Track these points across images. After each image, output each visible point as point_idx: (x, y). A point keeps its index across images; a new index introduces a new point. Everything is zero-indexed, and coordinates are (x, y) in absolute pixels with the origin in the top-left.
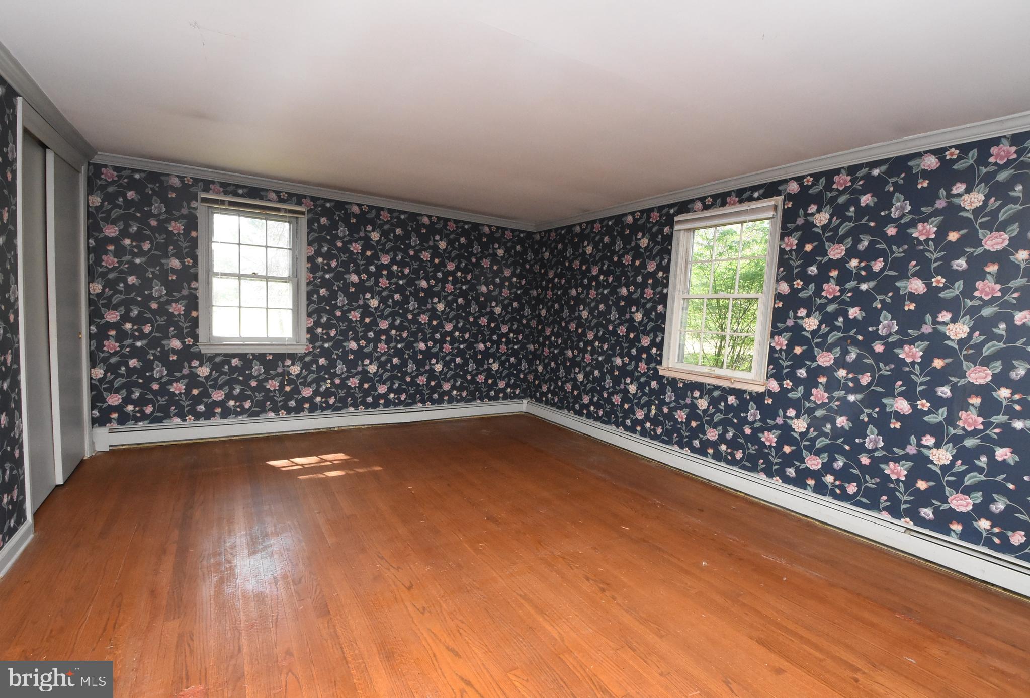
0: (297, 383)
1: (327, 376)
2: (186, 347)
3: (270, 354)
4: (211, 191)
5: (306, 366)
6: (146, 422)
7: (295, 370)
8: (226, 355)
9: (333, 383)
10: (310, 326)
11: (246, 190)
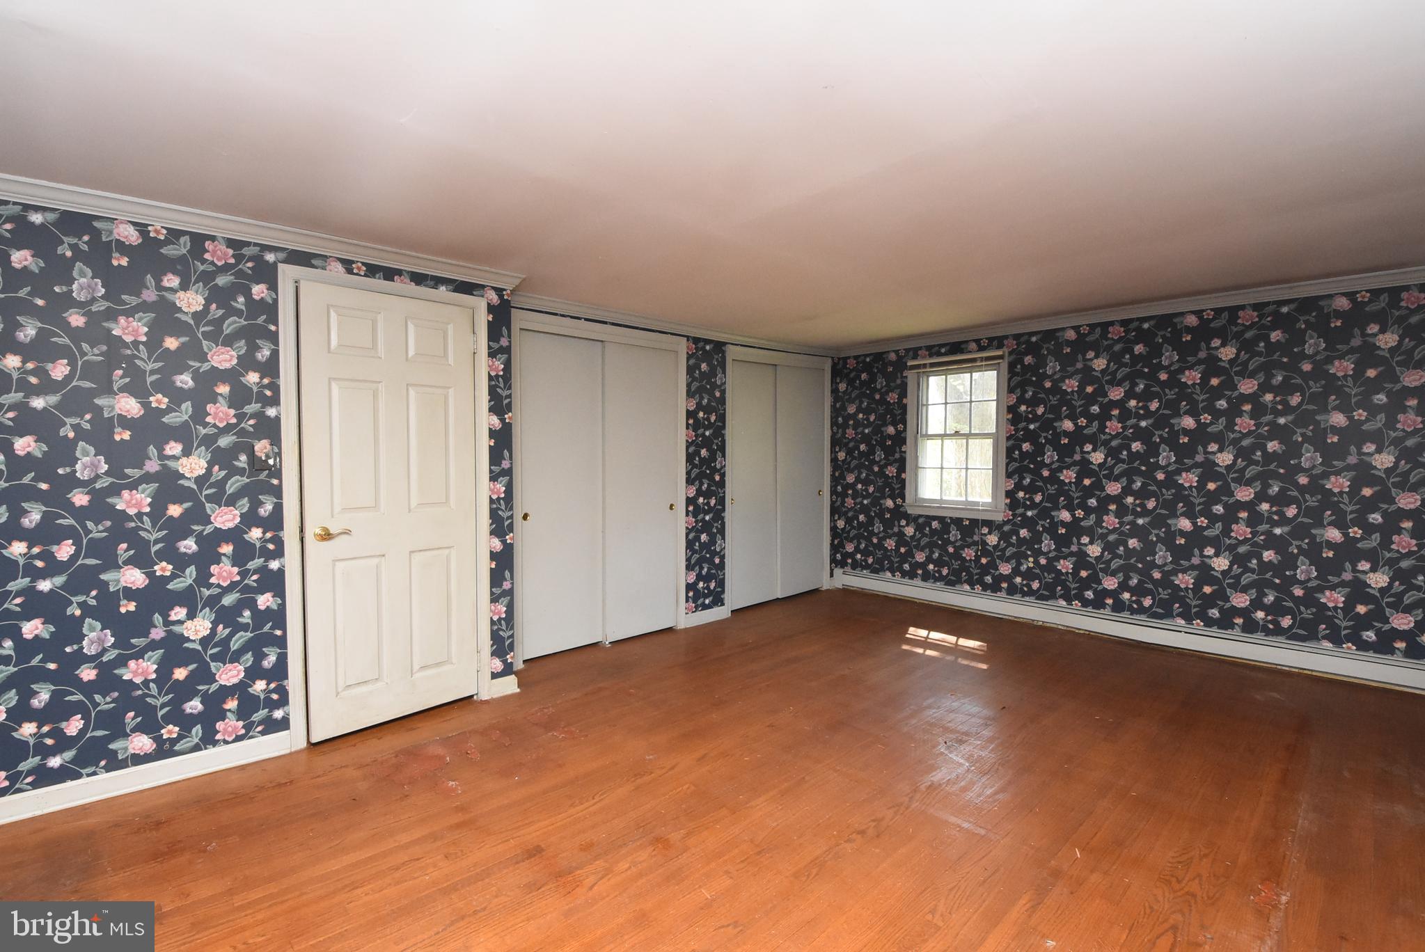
0: (994, 555)
1: (1029, 553)
2: (897, 507)
3: (967, 519)
4: (919, 357)
5: (1004, 537)
6: (868, 571)
7: (993, 540)
8: (927, 517)
9: (1036, 562)
10: (1009, 488)
11: (948, 348)
